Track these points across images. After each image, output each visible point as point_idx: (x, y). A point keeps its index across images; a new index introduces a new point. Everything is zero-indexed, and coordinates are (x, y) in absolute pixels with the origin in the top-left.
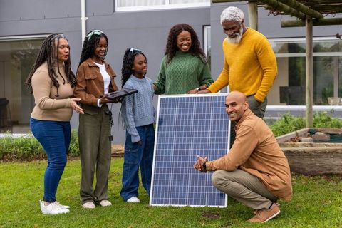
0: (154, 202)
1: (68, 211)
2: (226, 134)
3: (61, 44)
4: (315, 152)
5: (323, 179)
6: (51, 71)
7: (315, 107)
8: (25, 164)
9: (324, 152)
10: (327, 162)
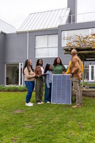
0: (52, 102)
1: (33, 105)
2: (70, 85)
3: (30, 61)
4: (90, 91)
5: (92, 97)
6: (28, 68)
7: (85, 81)
8: (14, 93)
9: (92, 91)
10: (93, 93)
